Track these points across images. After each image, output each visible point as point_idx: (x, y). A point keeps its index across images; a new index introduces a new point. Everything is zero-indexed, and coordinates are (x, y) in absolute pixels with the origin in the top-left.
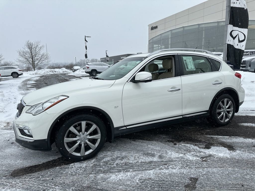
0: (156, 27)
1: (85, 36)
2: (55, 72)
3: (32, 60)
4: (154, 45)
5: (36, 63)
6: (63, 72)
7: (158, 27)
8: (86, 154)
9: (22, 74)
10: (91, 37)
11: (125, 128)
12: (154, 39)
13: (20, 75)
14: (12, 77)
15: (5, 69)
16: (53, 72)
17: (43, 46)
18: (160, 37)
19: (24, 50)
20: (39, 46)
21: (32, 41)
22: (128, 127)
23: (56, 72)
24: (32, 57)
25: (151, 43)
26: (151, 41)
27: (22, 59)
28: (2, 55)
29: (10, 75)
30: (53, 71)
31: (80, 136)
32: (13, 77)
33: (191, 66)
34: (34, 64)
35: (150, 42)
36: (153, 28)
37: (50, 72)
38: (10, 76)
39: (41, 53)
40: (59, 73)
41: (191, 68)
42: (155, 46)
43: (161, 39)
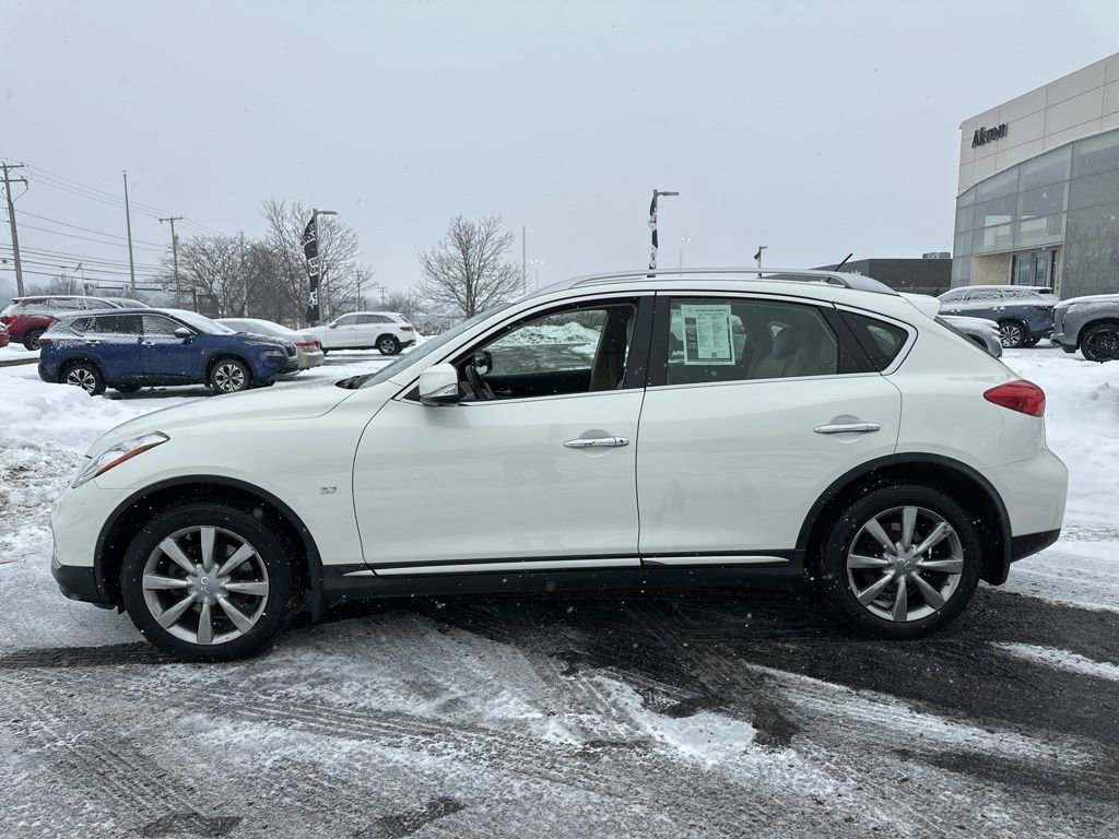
0: (1000, 132)
1: (655, 191)
2: (538, 340)
3: (466, 291)
4: (987, 217)
5: (479, 300)
6: (570, 339)
7: (1010, 131)
8: (214, 643)
9: (410, 343)
10: (677, 194)
11: (370, 572)
12: (987, 189)
13: (407, 344)
14: (377, 351)
15: (357, 323)
16: (534, 338)
17: (509, 236)
18: (1013, 176)
19: (443, 252)
20: (496, 237)
21: (474, 219)
22: (380, 572)
23: (541, 337)
24: (468, 280)
25: (967, 207)
26: (970, 199)
27: (435, 285)
28: (372, 271)
29: (374, 344)
30: (533, 335)
31: (195, 575)
32: (381, 351)
33: (717, 344)
34: (473, 306)
35: (966, 204)
36: (984, 137)
37: (522, 339)
38: (368, 348)
39: (502, 264)
40: (553, 342)
41: (714, 354)
42: (991, 220)
43: (1022, 189)
